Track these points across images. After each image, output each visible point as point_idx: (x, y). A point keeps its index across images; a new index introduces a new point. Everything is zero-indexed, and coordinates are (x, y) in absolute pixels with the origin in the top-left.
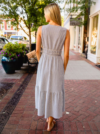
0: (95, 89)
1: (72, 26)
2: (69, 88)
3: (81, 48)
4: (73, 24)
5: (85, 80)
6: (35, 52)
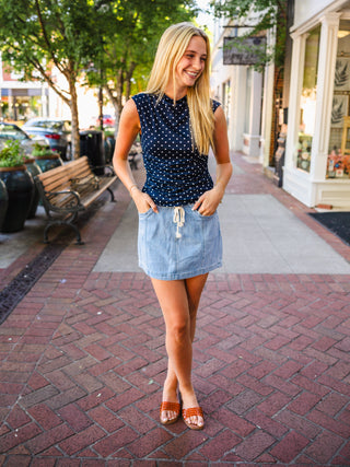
0: (279, 313)
3: (264, 149)
4: (235, 60)
5: (250, 275)
6: (85, 163)
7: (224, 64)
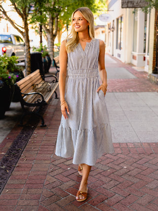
1: (128, 9)
2: (118, 165)
3: (148, 62)
4: (130, 5)
6: (39, 74)
7: (122, 8)
